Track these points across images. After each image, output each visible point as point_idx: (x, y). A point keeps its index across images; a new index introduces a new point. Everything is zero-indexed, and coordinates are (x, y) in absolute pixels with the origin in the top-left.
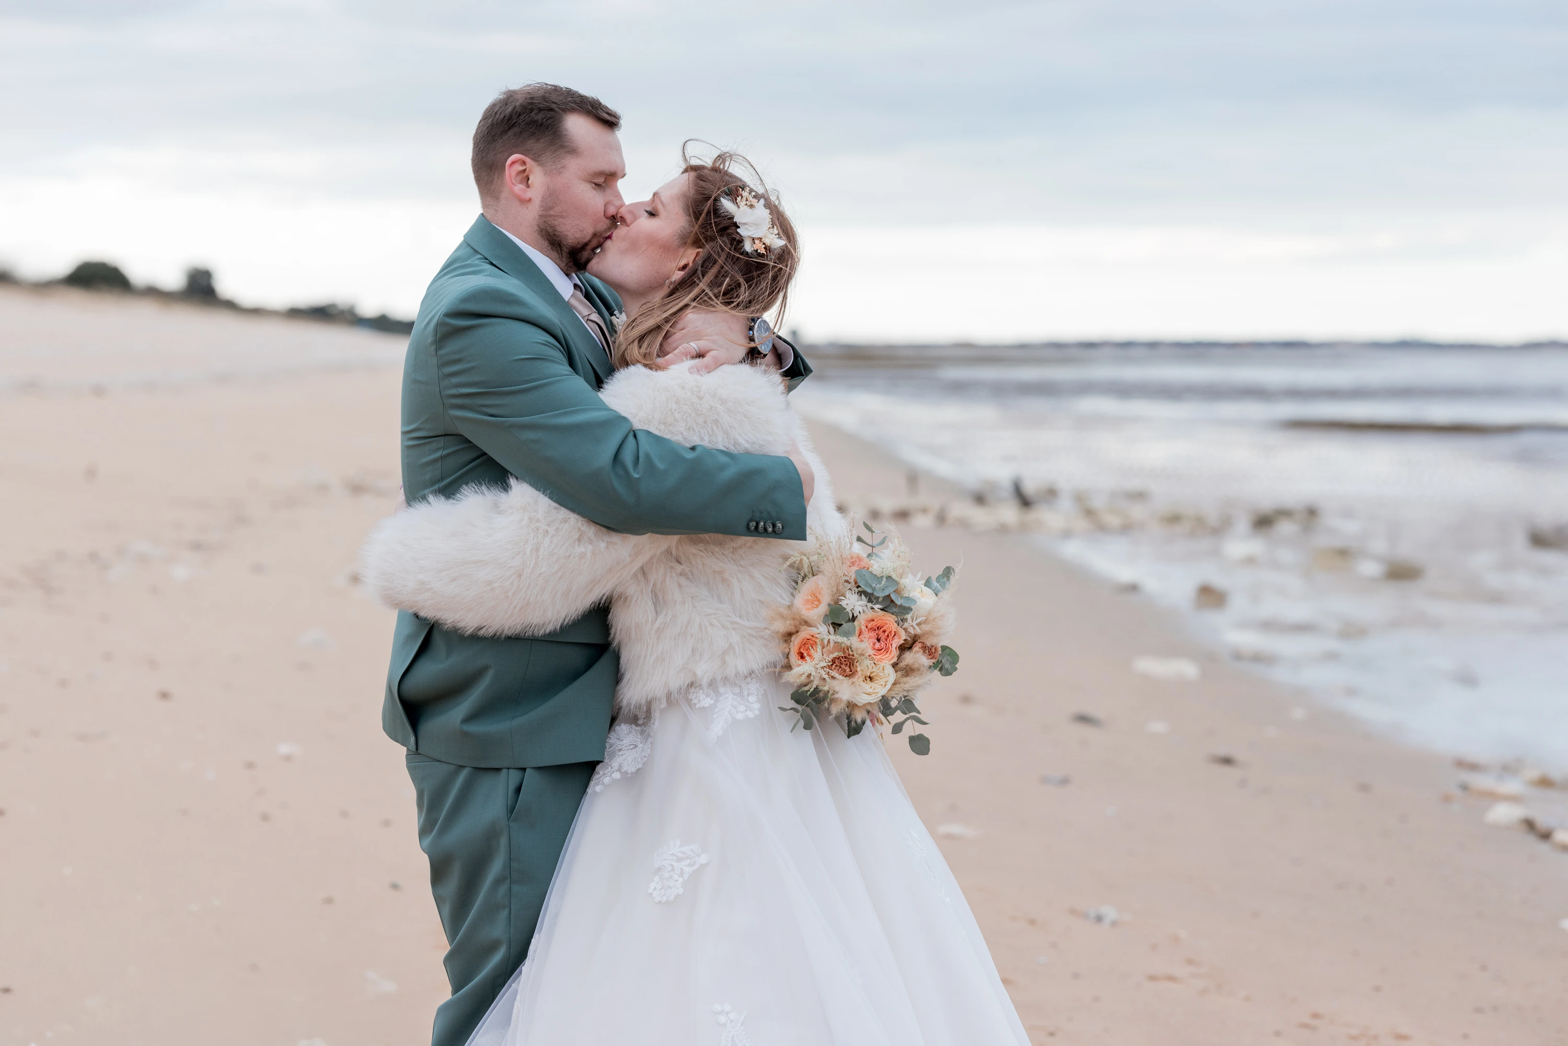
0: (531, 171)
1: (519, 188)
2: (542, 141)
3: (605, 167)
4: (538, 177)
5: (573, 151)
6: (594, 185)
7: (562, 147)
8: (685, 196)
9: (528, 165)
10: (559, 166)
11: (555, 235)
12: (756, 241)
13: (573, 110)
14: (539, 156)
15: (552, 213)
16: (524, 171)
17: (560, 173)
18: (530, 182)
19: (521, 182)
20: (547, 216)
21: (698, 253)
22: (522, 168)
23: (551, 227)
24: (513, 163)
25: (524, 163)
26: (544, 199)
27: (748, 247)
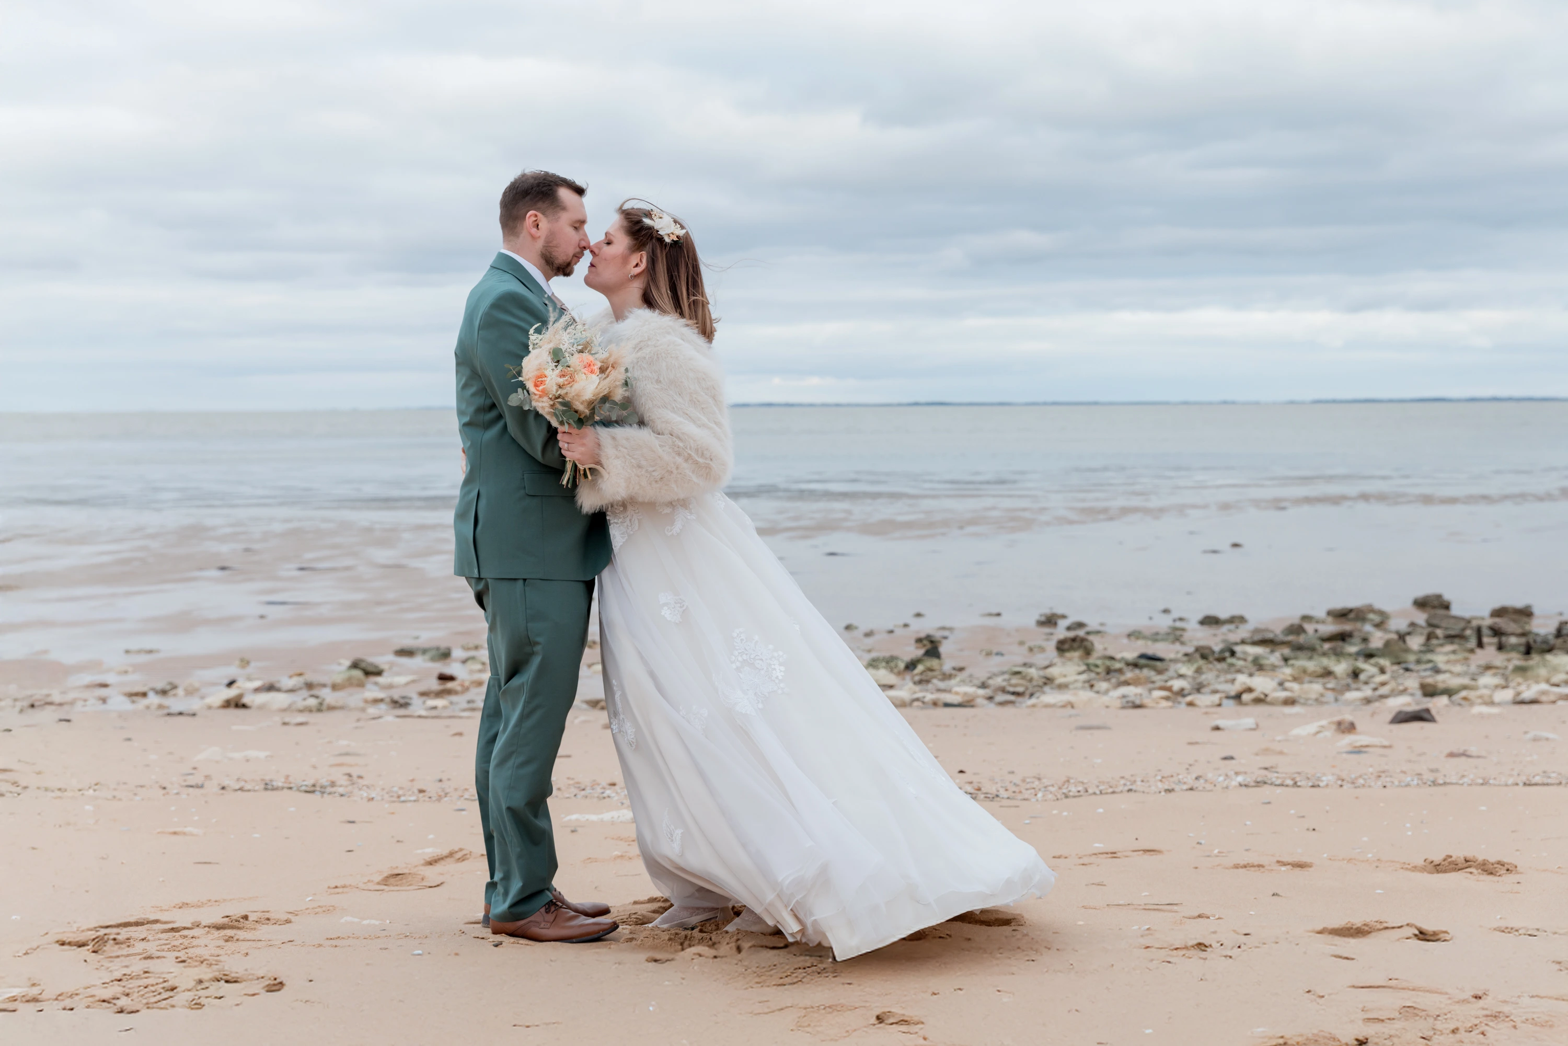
0: (540, 221)
1: (534, 230)
2: (547, 202)
3: (580, 217)
4: (544, 223)
5: (564, 208)
6: (574, 228)
7: (558, 206)
8: (622, 227)
9: (538, 217)
10: (557, 217)
11: (551, 257)
12: (670, 235)
13: (561, 185)
14: (545, 211)
15: (551, 245)
16: (536, 220)
17: (557, 221)
18: (539, 227)
19: (534, 227)
20: (547, 247)
21: (641, 255)
22: (535, 219)
23: (549, 252)
24: (531, 216)
25: (536, 216)
26: (547, 237)
27: (667, 240)
